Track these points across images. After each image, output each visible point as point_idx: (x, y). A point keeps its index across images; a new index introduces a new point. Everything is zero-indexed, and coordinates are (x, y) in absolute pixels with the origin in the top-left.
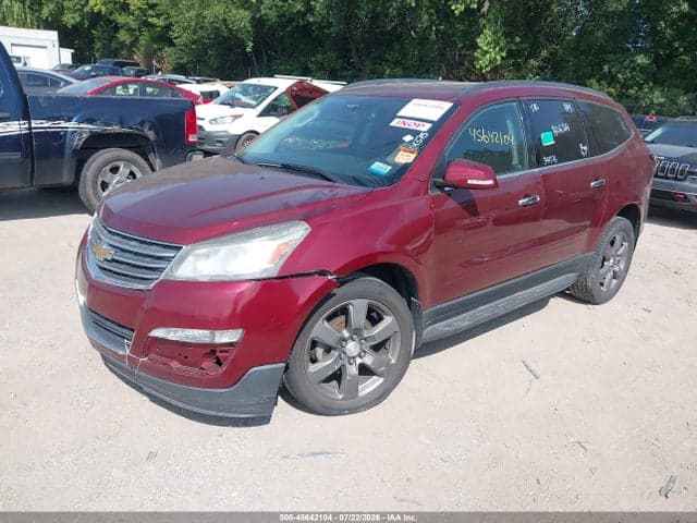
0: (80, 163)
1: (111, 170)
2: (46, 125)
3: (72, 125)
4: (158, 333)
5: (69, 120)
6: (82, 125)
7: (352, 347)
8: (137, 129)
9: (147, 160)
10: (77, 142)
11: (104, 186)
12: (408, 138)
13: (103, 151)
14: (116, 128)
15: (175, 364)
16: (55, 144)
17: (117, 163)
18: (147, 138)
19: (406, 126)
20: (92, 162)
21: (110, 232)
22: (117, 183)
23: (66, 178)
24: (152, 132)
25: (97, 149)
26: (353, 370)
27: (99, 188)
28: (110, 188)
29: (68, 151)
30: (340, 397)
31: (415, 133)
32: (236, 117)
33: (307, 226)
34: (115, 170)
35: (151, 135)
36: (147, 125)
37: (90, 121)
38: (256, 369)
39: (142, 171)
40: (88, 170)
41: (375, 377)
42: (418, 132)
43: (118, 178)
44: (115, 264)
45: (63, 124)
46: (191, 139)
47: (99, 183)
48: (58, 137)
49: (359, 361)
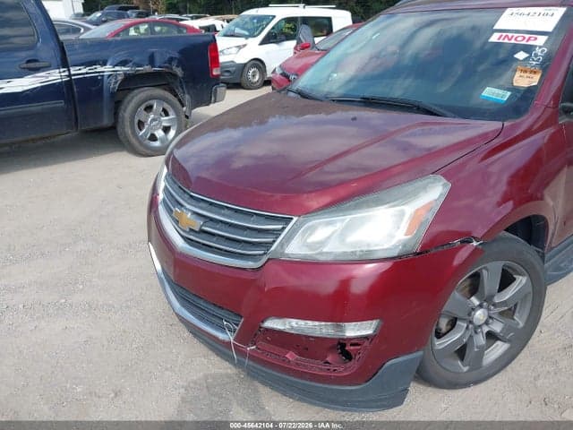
0: (117, 104)
1: (145, 109)
2: (84, 71)
3: (107, 69)
4: (273, 324)
5: (104, 64)
6: (117, 68)
7: (480, 315)
8: (167, 67)
9: (176, 96)
10: (113, 85)
11: (141, 124)
12: (521, 55)
13: (136, 91)
14: (147, 68)
15: (291, 356)
16: (94, 89)
17: (150, 102)
18: (175, 75)
19: (513, 41)
20: (128, 103)
21: (191, 196)
22: (151, 121)
23: (106, 121)
24: (180, 69)
25: (130, 90)
26: (480, 340)
27: (136, 126)
28: (146, 126)
29: (106, 94)
30: (466, 369)
31: (528, 49)
32: (239, 47)
33: (445, 181)
34: (149, 108)
35: (179, 72)
36: (174, 64)
37: (123, 63)
38: (393, 361)
39: (173, 107)
40: (125, 111)
41: (499, 343)
42: (532, 47)
43: (152, 116)
44: (204, 235)
45: (100, 69)
46: (215, 73)
47: (136, 121)
48: (96, 81)
49: (486, 329)
